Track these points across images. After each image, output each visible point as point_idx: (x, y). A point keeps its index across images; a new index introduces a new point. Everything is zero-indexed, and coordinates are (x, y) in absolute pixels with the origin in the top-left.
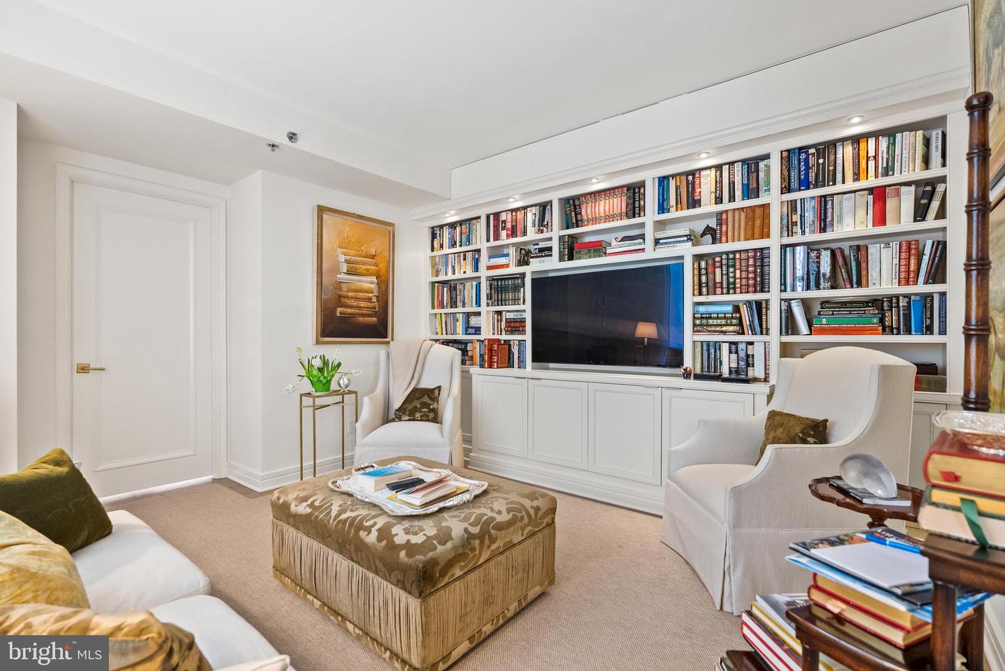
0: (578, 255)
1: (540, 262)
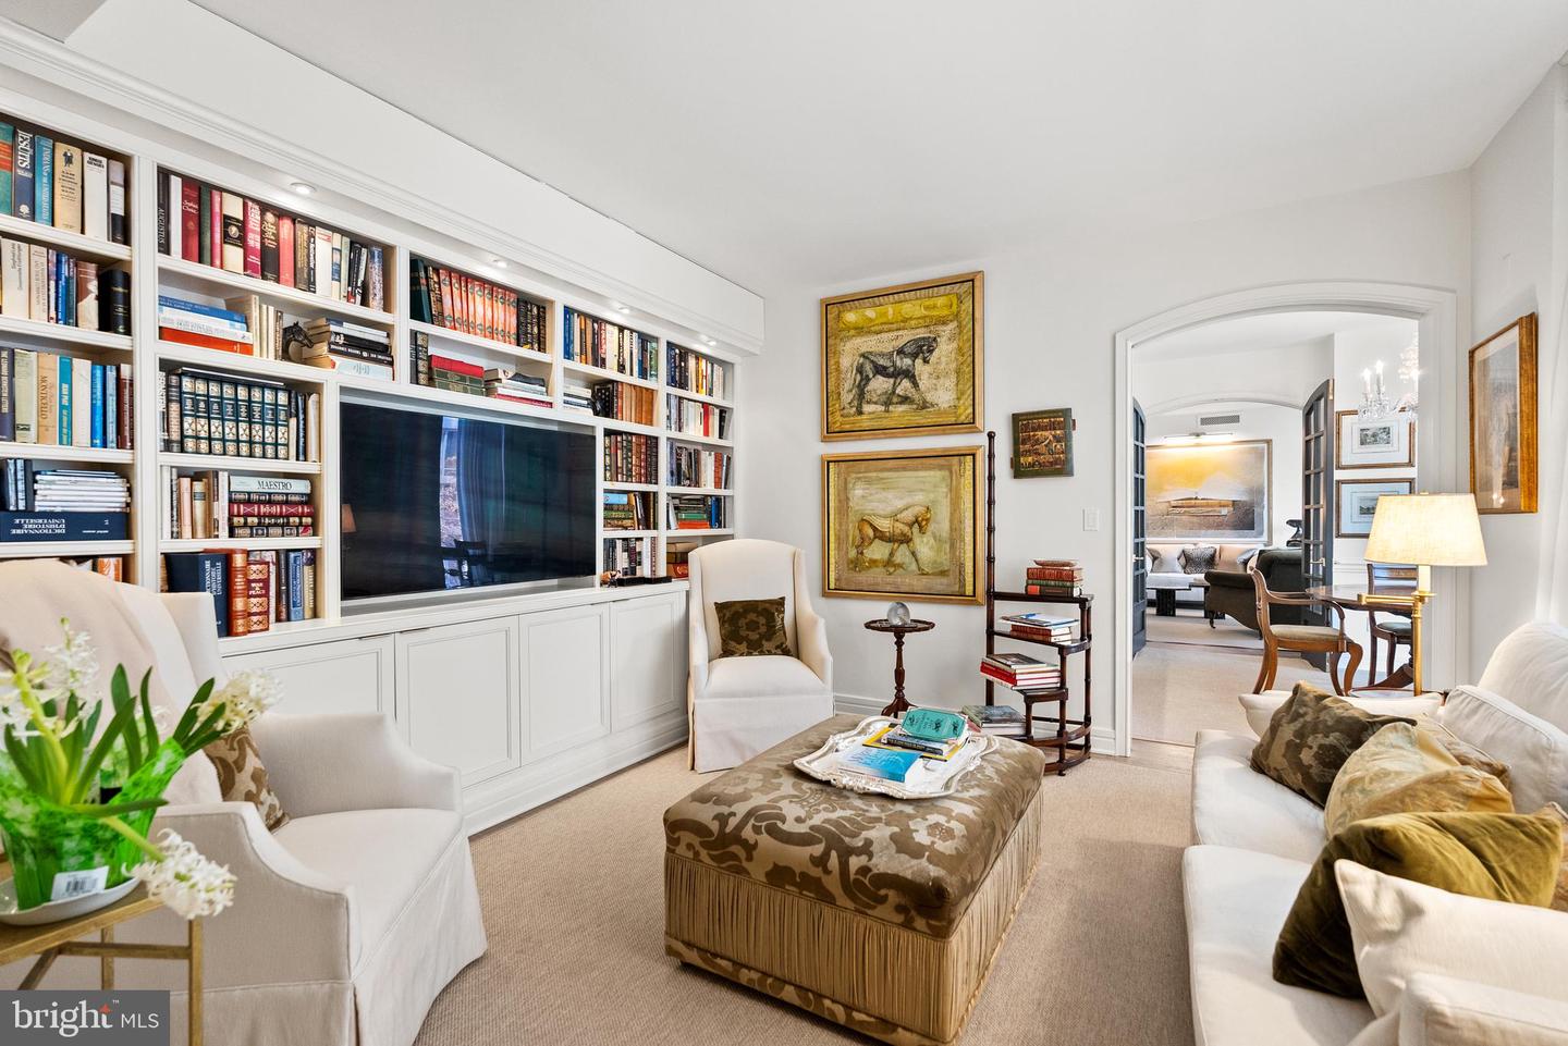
0: (443, 381)
1: (359, 370)
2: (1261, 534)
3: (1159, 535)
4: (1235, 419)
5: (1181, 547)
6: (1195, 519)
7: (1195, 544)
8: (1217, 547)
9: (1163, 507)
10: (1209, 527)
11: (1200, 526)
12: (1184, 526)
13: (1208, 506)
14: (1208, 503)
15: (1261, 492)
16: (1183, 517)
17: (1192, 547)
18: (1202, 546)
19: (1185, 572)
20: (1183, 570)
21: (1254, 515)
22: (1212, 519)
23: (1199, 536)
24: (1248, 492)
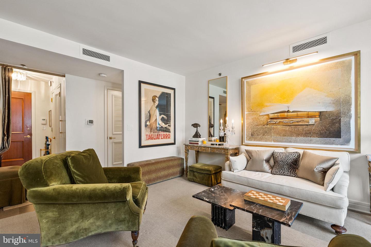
2: (348, 141)
3: (261, 140)
4: (323, 41)
5: (271, 150)
6: (287, 128)
7: (285, 148)
8: (301, 152)
9: (264, 119)
10: (298, 135)
11: (292, 134)
12: (279, 134)
13: (297, 117)
14: (298, 115)
15: (348, 103)
16: (279, 126)
17: (282, 150)
18: (290, 150)
19: (272, 173)
20: (270, 171)
21: (340, 124)
22: (300, 128)
23: (290, 142)
24: (334, 103)
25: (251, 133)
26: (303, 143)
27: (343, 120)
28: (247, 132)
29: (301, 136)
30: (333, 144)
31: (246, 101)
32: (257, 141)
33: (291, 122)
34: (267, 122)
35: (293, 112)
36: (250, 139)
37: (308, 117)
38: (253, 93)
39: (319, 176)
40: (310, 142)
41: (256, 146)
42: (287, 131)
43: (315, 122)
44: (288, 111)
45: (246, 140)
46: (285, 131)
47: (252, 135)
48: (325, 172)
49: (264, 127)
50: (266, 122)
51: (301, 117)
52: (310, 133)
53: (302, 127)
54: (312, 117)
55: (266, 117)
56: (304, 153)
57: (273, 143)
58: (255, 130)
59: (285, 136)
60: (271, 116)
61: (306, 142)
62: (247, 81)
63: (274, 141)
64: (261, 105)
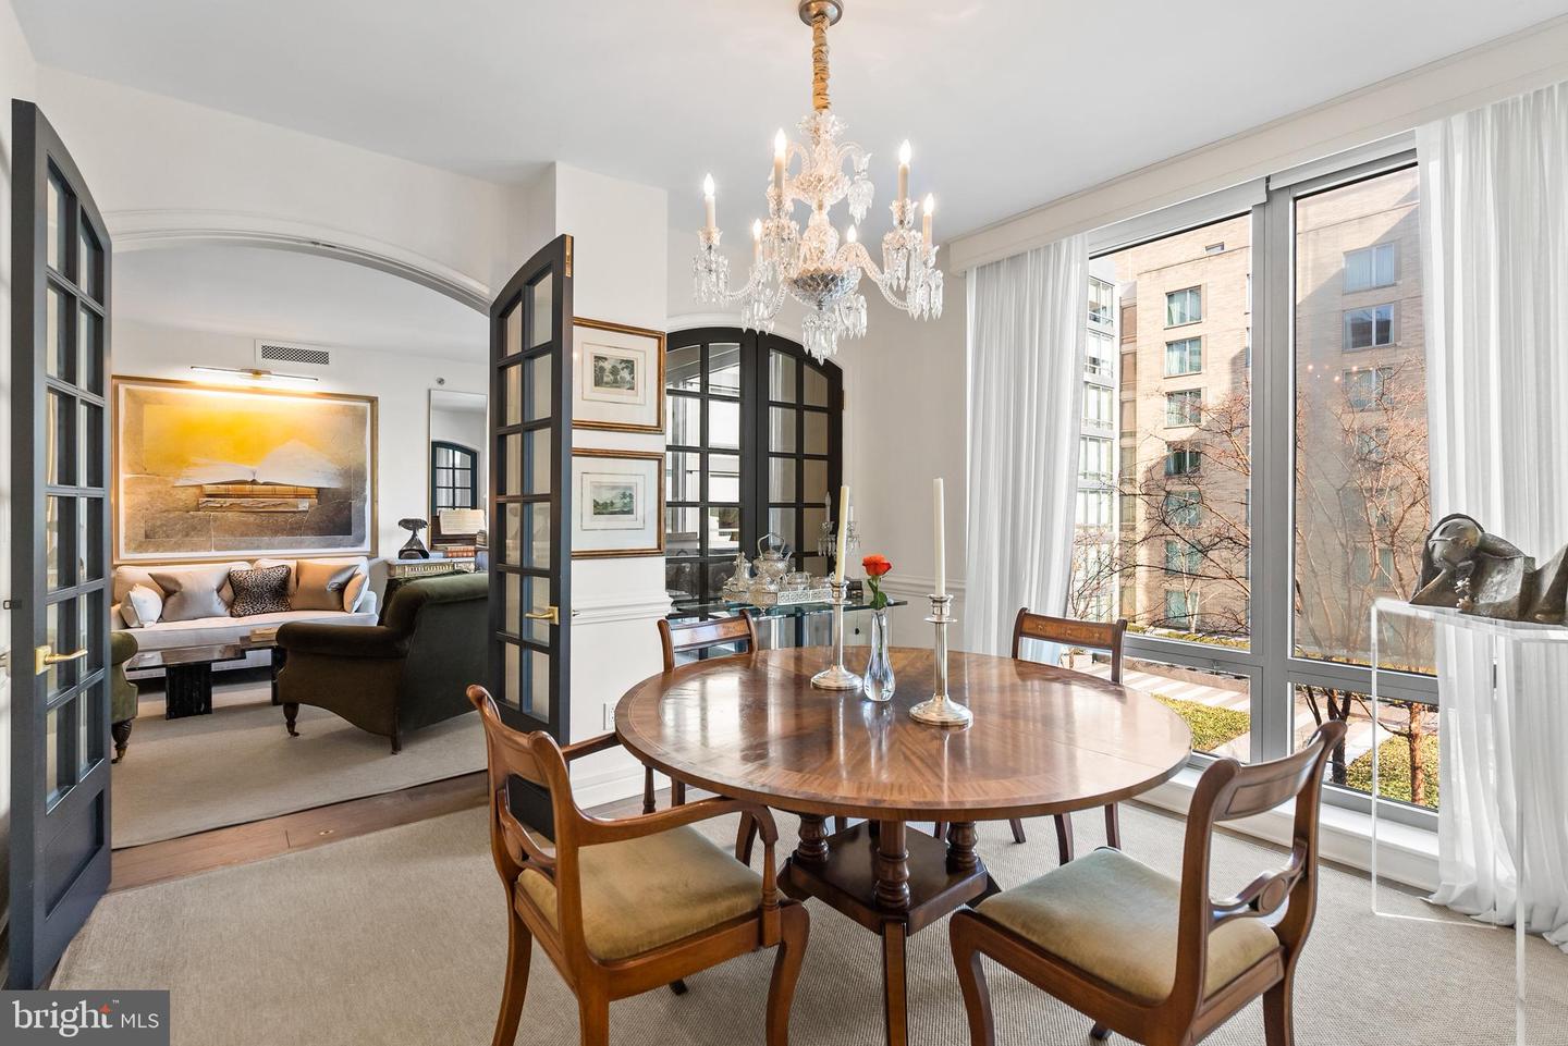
2: (361, 540)
3: (178, 547)
4: (321, 358)
5: (223, 568)
6: (251, 518)
7: (251, 561)
8: (292, 564)
9: (188, 496)
10: (277, 531)
11: (262, 530)
12: (229, 531)
13: (274, 495)
14: (274, 491)
15: (360, 476)
16: (230, 514)
17: (245, 567)
18: (266, 563)
19: (232, 616)
20: (228, 613)
21: (350, 511)
22: (281, 518)
23: (258, 548)
24: (340, 475)
25: (143, 532)
26: (287, 548)
27: (355, 503)
28: (127, 529)
29: (283, 535)
30: (339, 546)
31: (124, 442)
32: (165, 551)
33: (261, 505)
34: (198, 504)
35: (264, 484)
36: (140, 548)
37: (297, 496)
38: (149, 425)
39: (334, 599)
40: (300, 545)
41: (163, 564)
42: (250, 524)
43: (310, 507)
44: (254, 482)
45: (128, 549)
46: (245, 524)
47: (147, 536)
48: (341, 589)
49: (187, 515)
50: (195, 503)
51: (283, 496)
52: (300, 528)
53: (284, 515)
54: (303, 496)
55: (197, 491)
56: (299, 569)
57: (214, 553)
58: (159, 523)
59: (247, 535)
60: (209, 489)
61: (291, 547)
62: (127, 390)
63: (217, 549)
64: (178, 460)
